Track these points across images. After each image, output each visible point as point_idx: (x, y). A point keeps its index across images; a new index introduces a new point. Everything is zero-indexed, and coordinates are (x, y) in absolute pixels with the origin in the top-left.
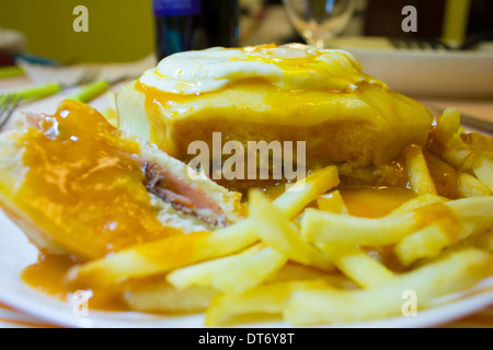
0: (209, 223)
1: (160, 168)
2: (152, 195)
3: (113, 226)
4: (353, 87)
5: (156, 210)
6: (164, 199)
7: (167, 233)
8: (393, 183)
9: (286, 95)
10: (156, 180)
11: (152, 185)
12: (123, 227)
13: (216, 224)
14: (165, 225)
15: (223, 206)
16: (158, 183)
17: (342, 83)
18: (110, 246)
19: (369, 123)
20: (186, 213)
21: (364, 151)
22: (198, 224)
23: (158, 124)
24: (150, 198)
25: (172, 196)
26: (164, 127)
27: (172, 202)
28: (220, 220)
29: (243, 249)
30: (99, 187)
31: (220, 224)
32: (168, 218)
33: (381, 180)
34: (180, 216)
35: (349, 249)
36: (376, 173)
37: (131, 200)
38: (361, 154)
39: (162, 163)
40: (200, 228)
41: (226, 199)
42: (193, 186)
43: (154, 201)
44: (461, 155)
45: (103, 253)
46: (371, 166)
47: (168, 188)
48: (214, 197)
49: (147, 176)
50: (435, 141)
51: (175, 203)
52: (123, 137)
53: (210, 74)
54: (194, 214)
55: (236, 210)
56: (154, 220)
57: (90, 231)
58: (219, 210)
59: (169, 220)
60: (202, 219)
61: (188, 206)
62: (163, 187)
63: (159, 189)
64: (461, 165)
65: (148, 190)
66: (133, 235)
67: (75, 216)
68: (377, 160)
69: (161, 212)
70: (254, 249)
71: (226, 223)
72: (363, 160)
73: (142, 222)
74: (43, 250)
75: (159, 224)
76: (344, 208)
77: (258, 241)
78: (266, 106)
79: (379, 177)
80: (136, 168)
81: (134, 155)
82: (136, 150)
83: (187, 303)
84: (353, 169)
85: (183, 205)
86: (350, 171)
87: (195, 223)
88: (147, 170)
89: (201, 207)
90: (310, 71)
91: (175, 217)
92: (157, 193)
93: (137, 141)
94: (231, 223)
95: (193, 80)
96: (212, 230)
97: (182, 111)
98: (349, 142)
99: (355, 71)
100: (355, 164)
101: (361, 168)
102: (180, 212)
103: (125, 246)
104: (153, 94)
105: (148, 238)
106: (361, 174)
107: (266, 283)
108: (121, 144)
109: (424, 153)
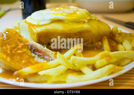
0: (47, 60)
1: (34, 46)
2: (33, 53)
3: (23, 61)
4: (87, 21)
5: (34, 57)
6: (36, 54)
7: (37, 63)
8: (99, 48)
9: (67, 25)
10: (33, 49)
11: (32, 51)
12: (26, 62)
13: (49, 60)
14: (36, 61)
15: (51, 56)
16: (34, 50)
17: (84, 20)
18: (23, 67)
19: (91, 31)
20: (41, 58)
21: (90, 39)
22: (45, 60)
23: (32, 33)
24: (32, 54)
25: (38, 53)
26: (34, 34)
27: (38, 55)
28: (50, 59)
29: (56, 66)
30: (19, 52)
31: (50, 60)
32: (37, 59)
33: (95, 47)
34: (40, 59)
35: (83, 65)
36: (94, 45)
37: (27, 55)
38: (89, 40)
39: (34, 45)
40: (45, 61)
41: (52, 54)
42: (43, 50)
43: (33, 55)
44: (119, 39)
45: (21, 68)
46: (92, 43)
47: (36, 51)
48: (49, 53)
49: (31, 48)
50: (112, 35)
51: (39, 55)
52: (24, 38)
53: (46, 19)
54: (44, 58)
55: (54, 56)
56: (33, 60)
57: (18, 63)
58: (50, 57)
59: (37, 60)
60: (46, 59)
61: (42, 56)
62: (35, 51)
63: (34, 52)
64: (119, 41)
65: (31, 52)
66: (29, 63)
67: (14, 59)
68: (94, 41)
69: (35, 58)
70: (59, 66)
71: (52, 60)
72: (90, 41)
73: (30, 60)
74: (4, 69)
75: (35, 61)
76: (82, 55)
77: (60, 64)
78: (62, 28)
79: (94, 46)
80: (28, 47)
81: (27, 43)
82: (27, 42)
83: (43, 79)
84: (87, 44)
85: (41, 56)
86: (86, 45)
87: (44, 60)
88: (31, 47)
89: (45, 56)
90: (74, 17)
91: (39, 59)
92: (34, 53)
93: (27, 39)
94: (53, 60)
95: (41, 21)
96: (48, 62)
97: (39, 30)
98: (85, 37)
99: (88, 16)
100: (88, 43)
101: (89, 44)
102: (40, 58)
103: (27, 66)
104: (31, 25)
105: (32, 64)
106: (89, 45)
107: (62, 74)
108: (23, 40)
109: (108, 39)
